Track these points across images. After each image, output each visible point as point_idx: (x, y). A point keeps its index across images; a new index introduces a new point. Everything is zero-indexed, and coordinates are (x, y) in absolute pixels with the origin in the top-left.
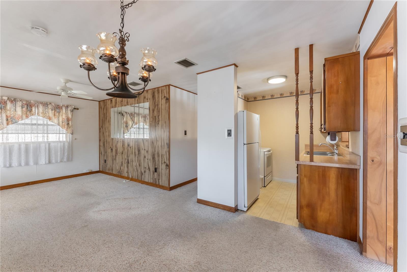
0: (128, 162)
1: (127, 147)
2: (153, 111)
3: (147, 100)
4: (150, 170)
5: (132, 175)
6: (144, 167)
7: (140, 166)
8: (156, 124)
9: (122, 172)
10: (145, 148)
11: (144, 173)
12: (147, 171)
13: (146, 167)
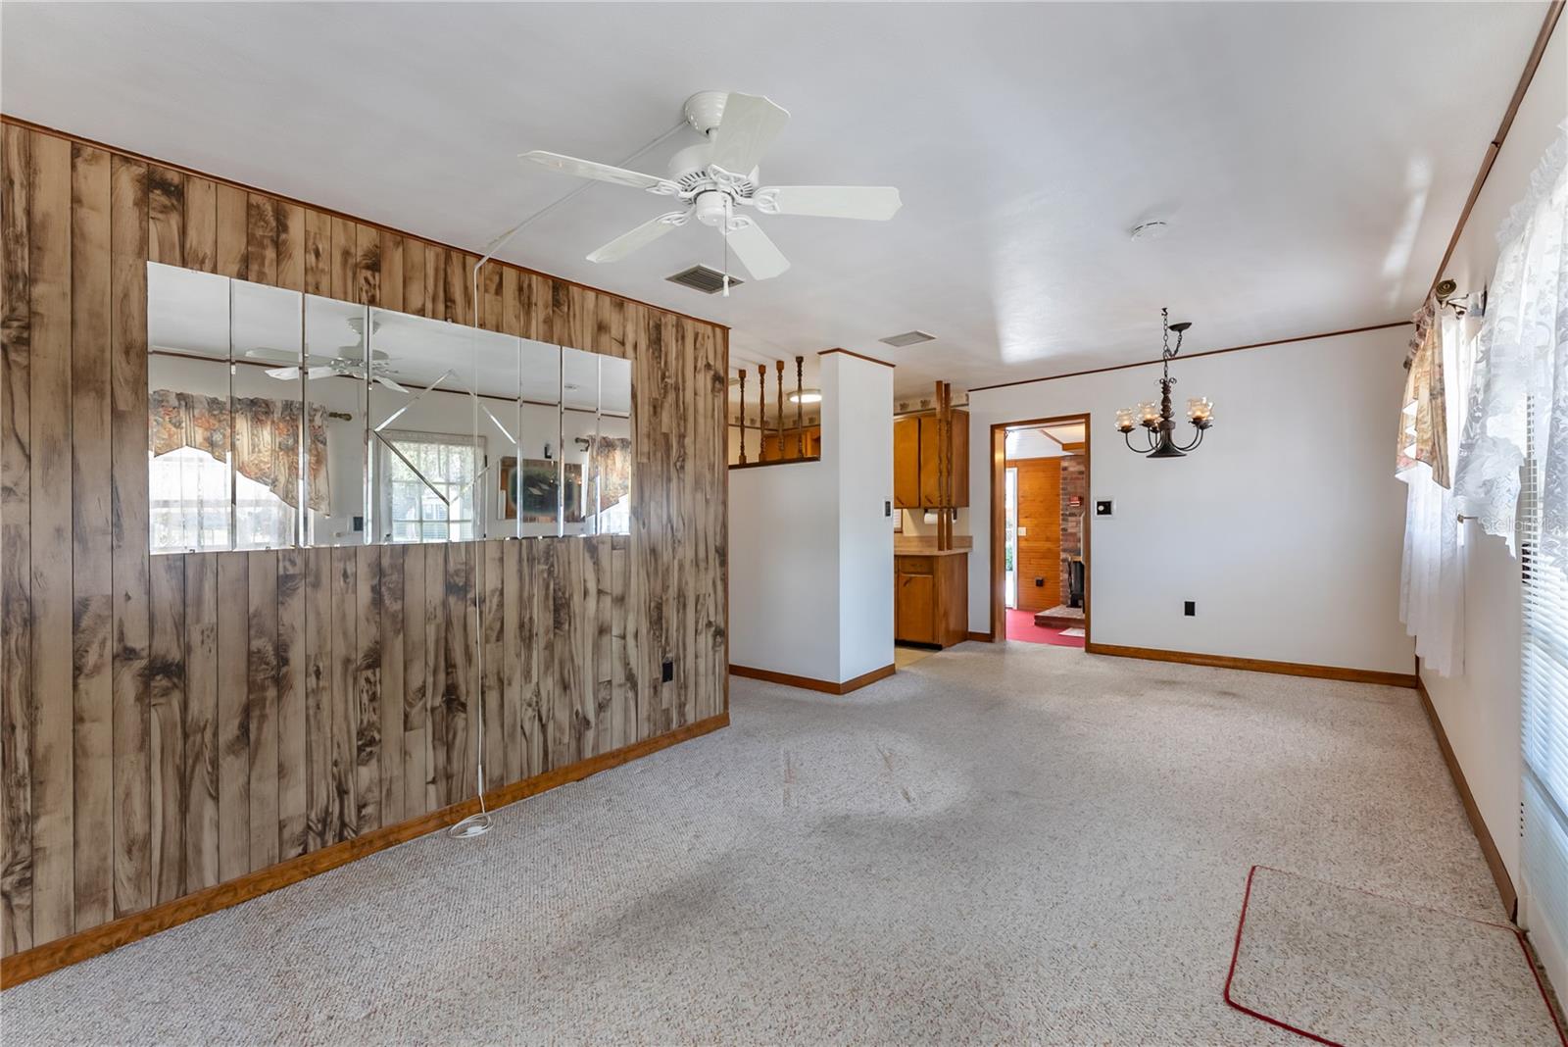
0: (453, 701)
1: (445, 604)
2: (656, 409)
3: (615, 347)
4: (634, 686)
5: (496, 771)
6: (598, 684)
7: (565, 687)
8: (669, 471)
9: (360, 807)
10: (606, 585)
11: (597, 715)
12: (618, 696)
13: (610, 682)
